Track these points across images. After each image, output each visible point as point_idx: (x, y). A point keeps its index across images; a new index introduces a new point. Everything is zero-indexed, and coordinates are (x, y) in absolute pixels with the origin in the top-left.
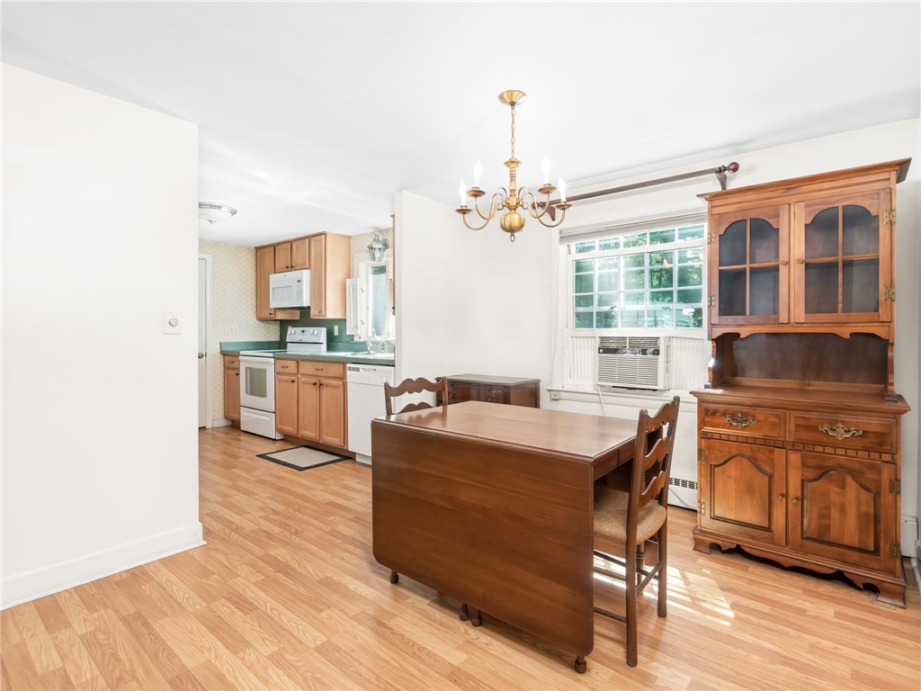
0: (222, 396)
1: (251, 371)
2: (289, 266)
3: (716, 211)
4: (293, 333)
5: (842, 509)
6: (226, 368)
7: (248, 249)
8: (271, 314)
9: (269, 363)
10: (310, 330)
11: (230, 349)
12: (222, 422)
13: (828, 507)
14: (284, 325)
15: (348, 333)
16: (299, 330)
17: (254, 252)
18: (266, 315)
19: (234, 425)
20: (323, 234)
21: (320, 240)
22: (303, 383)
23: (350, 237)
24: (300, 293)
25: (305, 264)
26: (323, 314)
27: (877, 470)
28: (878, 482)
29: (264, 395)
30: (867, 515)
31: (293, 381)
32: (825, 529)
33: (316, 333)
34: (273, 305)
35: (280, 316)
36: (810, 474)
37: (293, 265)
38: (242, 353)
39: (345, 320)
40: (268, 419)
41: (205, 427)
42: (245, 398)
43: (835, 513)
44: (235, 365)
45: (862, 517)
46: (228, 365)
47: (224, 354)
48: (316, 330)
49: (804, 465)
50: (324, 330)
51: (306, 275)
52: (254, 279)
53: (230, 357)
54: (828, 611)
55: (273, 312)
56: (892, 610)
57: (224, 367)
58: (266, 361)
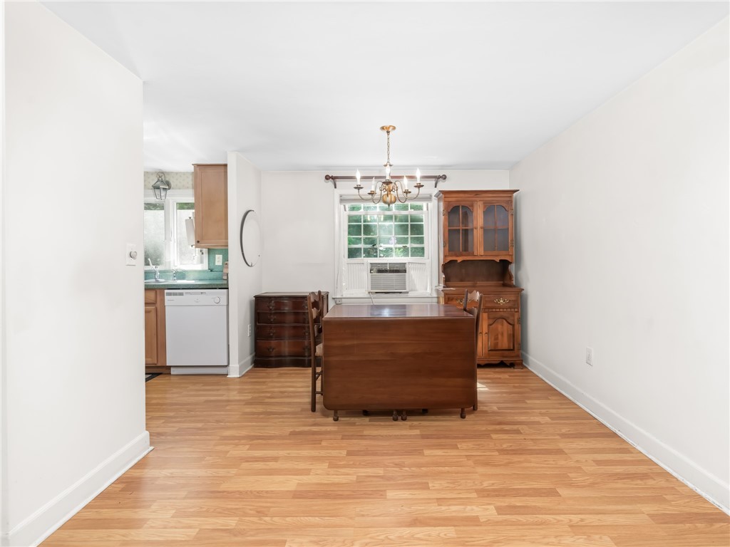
3: (447, 199)
5: (502, 334)
13: (497, 335)
27: (513, 316)
28: (514, 320)
30: (510, 334)
32: (496, 344)
36: (491, 322)
43: (500, 336)
45: (509, 335)
49: (489, 318)
54: (506, 376)
56: (520, 370)
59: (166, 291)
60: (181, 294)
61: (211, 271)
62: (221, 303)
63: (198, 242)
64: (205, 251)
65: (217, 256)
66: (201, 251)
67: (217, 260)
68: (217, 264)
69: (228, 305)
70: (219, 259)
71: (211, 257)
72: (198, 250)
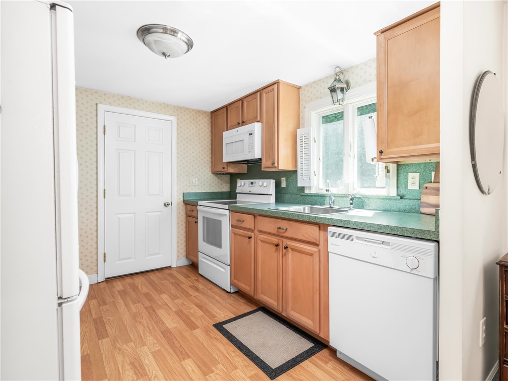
0: (184, 239)
1: (207, 220)
2: (241, 122)
4: (243, 185)
6: (188, 216)
7: (205, 112)
8: (224, 168)
9: (225, 215)
10: (259, 182)
11: (190, 199)
12: (184, 262)
14: (233, 178)
15: (299, 185)
16: (248, 182)
17: (210, 116)
18: (219, 169)
19: (194, 266)
20: (277, 83)
21: (273, 90)
22: (262, 241)
23: (299, 88)
24: (252, 146)
25: (256, 117)
26: (276, 165)
29: (220, 246)
31: (250, 238)
33: (265, 184)
34: (226, 159)
35: (231, 170)
37: (245, 120)
38: (200, 203)
39: (296, 172)
40: (223, 270)
41: (170, 266)
42: (203, 245)
44: (194, 214)
46: (189, 213)
47: (186, 203)
48: (265, 182)
50: (272, 182)
51: (257, 127)
52: (210, 138)
53: (190, 205)
55: (225, 166)
57: (186, 213)
58: (221, 213)
59: (330, 229)
60: (350, 238)
61: (401, 198)
62: (421, 271)
63: (381, 152)
64: (393, 167)
65: (410, 175)
66: (386, 167)
67: (410, 180)
68: (410, 187)
69: (437, 279)
70: (413, 181)
71: (402, 177)
72: (382, 165)
